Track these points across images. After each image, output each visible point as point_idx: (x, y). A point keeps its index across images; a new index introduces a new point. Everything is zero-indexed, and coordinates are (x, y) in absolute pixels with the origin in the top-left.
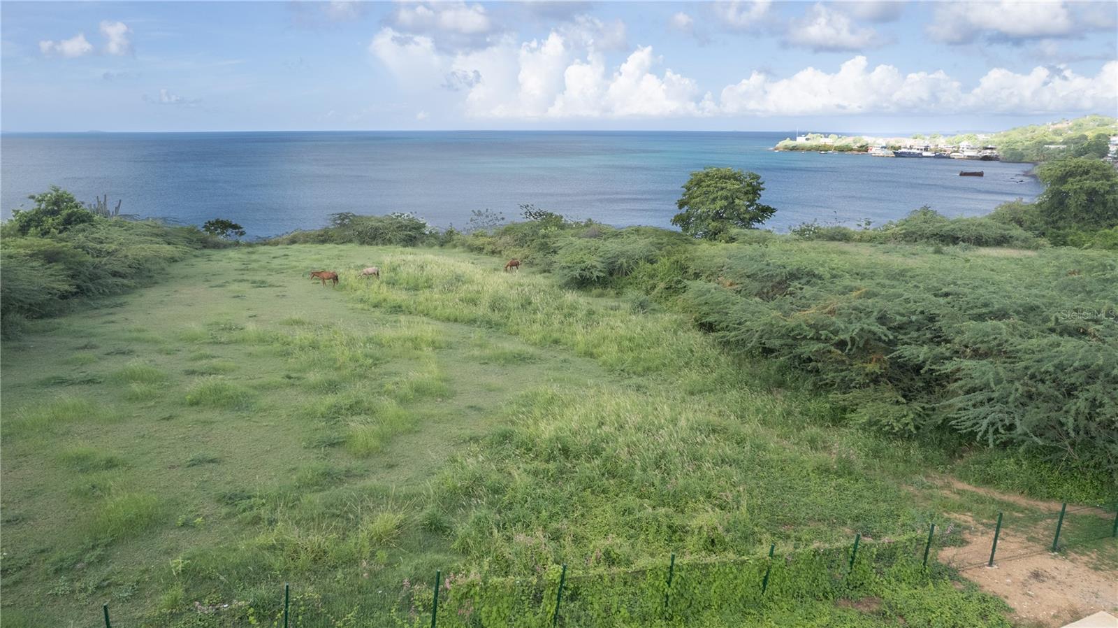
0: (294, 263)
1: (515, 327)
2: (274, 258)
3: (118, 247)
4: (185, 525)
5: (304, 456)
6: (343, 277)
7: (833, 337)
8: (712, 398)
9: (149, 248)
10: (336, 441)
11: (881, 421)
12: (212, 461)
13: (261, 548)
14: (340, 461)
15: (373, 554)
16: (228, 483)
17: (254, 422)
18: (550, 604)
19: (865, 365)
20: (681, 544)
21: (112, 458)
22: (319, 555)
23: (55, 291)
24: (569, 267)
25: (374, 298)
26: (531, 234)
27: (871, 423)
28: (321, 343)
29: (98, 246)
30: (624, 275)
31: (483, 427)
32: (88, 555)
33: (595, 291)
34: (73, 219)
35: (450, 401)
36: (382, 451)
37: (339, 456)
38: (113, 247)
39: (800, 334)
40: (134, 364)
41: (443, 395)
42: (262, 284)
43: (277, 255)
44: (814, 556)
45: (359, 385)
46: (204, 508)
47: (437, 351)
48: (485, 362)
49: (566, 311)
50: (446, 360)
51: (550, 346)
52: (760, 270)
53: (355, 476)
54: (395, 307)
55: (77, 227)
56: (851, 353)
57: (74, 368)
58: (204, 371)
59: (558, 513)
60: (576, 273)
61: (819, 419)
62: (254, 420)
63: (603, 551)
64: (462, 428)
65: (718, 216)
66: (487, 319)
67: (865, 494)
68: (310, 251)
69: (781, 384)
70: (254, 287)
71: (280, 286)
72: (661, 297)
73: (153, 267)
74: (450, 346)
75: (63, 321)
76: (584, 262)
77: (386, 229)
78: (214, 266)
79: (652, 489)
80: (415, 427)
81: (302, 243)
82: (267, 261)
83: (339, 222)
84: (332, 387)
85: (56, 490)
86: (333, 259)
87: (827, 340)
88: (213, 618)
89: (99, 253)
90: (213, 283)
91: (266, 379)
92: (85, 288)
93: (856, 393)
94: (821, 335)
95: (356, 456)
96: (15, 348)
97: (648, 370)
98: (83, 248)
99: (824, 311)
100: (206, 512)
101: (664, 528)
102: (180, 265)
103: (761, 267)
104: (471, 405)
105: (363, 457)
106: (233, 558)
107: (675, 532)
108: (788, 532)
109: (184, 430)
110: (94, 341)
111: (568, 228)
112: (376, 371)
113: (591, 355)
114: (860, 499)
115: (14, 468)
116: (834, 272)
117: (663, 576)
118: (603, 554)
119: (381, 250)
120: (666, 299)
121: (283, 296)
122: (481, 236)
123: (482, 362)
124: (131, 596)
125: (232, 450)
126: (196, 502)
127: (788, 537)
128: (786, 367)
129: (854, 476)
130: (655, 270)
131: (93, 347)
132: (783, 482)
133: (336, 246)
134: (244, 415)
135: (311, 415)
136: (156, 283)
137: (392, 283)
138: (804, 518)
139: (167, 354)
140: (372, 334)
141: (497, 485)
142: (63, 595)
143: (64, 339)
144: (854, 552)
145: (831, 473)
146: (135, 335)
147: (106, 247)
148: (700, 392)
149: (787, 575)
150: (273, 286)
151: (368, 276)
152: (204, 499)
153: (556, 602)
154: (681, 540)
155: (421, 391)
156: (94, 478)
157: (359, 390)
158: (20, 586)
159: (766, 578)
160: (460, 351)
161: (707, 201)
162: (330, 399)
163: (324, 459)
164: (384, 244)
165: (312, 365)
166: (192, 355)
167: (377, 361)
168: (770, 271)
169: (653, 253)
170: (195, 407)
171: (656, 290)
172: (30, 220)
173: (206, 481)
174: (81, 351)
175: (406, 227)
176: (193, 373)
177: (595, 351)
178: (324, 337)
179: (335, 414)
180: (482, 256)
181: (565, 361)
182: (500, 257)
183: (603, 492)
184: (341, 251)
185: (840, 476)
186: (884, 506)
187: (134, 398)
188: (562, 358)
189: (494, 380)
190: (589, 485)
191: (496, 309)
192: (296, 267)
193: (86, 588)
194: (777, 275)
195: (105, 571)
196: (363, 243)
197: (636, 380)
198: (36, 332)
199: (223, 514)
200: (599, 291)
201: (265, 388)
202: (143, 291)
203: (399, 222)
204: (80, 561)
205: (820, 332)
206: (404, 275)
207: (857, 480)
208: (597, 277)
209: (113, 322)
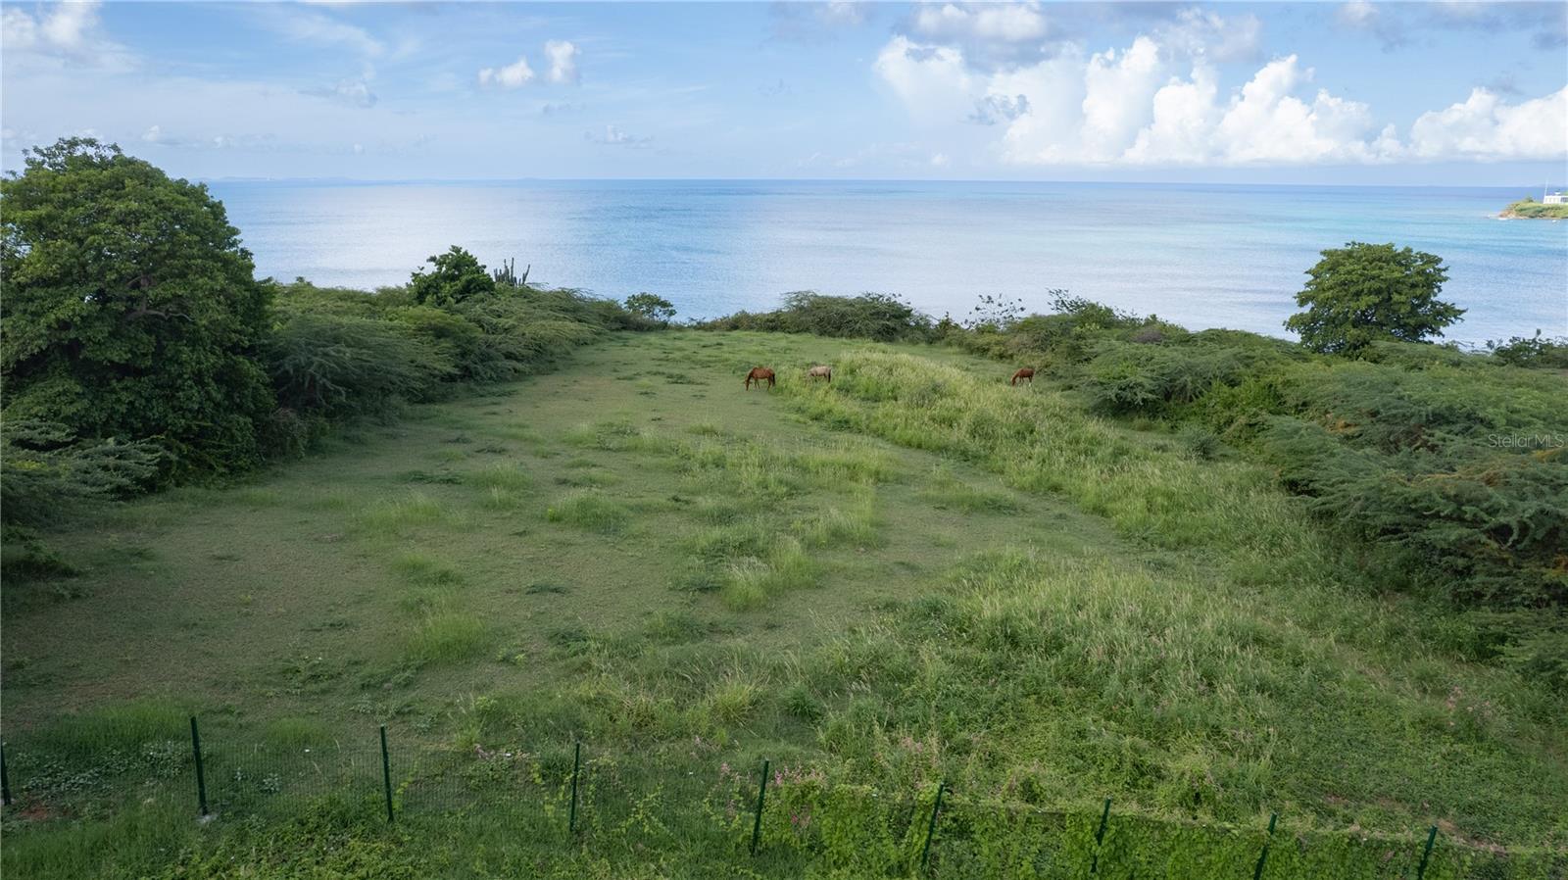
0: (727, 355)
1: (1000, 463)
2: (704, 347)
3: (516, 323)
4: (505, 660)
5: (666, 599)
6: (782, 376)
7: (1486, 518)
8: (1274, 593)
9: (550, 325)
10: (708, 586)
11: (1560, 663)
12: (556, 590)
13: (580, 700)
14: (711, 611)
15: (711, 732)
16: (566, 619)
17: (619, 549)
18: (919, 833)
19: (1544, 570)
20: (1149, 793)
21: (447, 572)
22: (644, 721)
23: (436, 372)
24: (1102, 384)
25: (815, 406)
26: (1060, 332)
27: (1541, 666)
28: (729, 460)
29: (495, 321)
30: (1187, 401)
31: (912, 593)
32: (397, 676)
33: (1138, 422)
34: (472, 286)
35: (877, 553)
36: (764, 606)
37: (709, 604)
38: (511, 322)
39: (1428, 509)
40: (501, 465)
41: (868, 544)
42: (680, 379)
43: (709, 344)
44: (1350, 844)
45: (760, 518)
46: (532, 644)
47: (880, 484)
48: (943, 506)
49: (1082, 446)
50: (888, 498)
51: (1045, 494)
52: (1384, 405)
53: (721, 632)
54: (840, 422)
55: (476, 296)
56: (1519, 547)
57: (438, 464)
58: (577, 481)
59: (976, 721)
60: (1111, 394)
61: (1451, 647)
62: (618, 547)
63: (1021, 780)
64: (880, 591)
65: (1361, 321)
66: (962, 448)
67: (1500, 775)
68: (752, 340)
69: (1402, 587)
70: (668, 382)
71: (701, 384)
72: (1240, 437)
73: (557, 350)
74: (899, 480)
75: (443, 407)
76: (1125, 378)
77: (857, 315)
78: (629, 353)
79: (1128, 710)
80: (817, 581)
81: (746, 330)
82: (693, 350)
83: (795, 303)
84: (724, 517)
85: (385, 600)
86: (778, 352)
87: (1476, 522)
88: (506, 770)
89: (495, 329)
90: (621, 375)
91: (647, 499)
92: (473, 371)
93: (1521, 613)
94: (1466, 513)
95: (730, 608)
96: (387, 435)
97: (1183, 543)
98: (478, 322)
99: (1477, 477)
100: (533, 649)
101: (1127, 766)
102: (590, 349)
103: (1385, 400)
104: (903, 561)
105: (739, 610)
106: (544, 709)
107: (1142, 774)
108: (1333, 807)
109: (534, 550)
110: (468, 434)
111: (1116, 327)
112: (788, 502)
113: (1103, 512)
114: (1488, 781)
115: (351, 569)
116: (1515, 416)
117: (1090, 827)
118: (1021, 784)
119: (845, 344)
120: (1247, 441)
121: (702, 396)
122: (989, 332)
123: (938, 505)
124: (429, 729)
125: (584, 580)
126: (524, 636)
127: (1332, 814)
128: (1416, 560)
129: (1486, 744)
130: (1233, 396)
131: (465, 441)
132: (1351, 733)
133: (787, 335)
134: (609, 540)
135: (689, 550)
136: (556, 369)
137: (846, 390)
138: (1371, 792)
139: (543, 457)
140: (798, 454)
141: (900, 669)
142: (364, 714)
143: (438, 430)
144: (1426, 854)
145: (1445, 734)
146: (514, 431)
147: (502, 321)
148: (1259, 582)
149: (1298, 865)
150: (693, 383)
151: (816, 377)
152: (535, 633)
153: (927, 833)
154: (1150, 787)
155: (838, 537)
156: (427, 591)
157: (756, 526)
158: (328, 696)
159: (1261, 862)
160: (912, 488)
161: (1346, 295)
162: (718, 533)
163: (689, 606)
164: (851, 337)
165: (709, 489)
166: (571, 461)
167: (794, 490)
168: (1402, 407)
169: (1236, 370)
170: (555, 525)
171: (1233, 427)
172: (429, 286)
173: (543, 613)
174: (452, 445)
175: (885, 313)
176: (563, 482)
177: (1110, 506)
178: (733, 455)
179: (718, 552)
180: (985, 361)
181: (1061, 516)
182: (1009, 363)
183: (1054, 702)
184: (792, 342)
185: (1461, 740)
186: (1529, 800)
187: (490, 506)
188: (1057, 512)
189: (947, 533)
190: (1034, 690)
191: (977, 435)
192: (727, 360)
193: (387, 711)
194: (1413, 415)
195: (410, 695)
196: (822, 333)
197: (1160, 554)
198: (413, 418)
199: (550, 654)
200: (1144, 421)
201: (642, 510)
202: (538, 379)
203: (874, 308)
204: (387, 680)
205: (1463, 508)
206: (864, 380)
207: (1491, 751)
208: (1144, 400)
209: (494, 413)
